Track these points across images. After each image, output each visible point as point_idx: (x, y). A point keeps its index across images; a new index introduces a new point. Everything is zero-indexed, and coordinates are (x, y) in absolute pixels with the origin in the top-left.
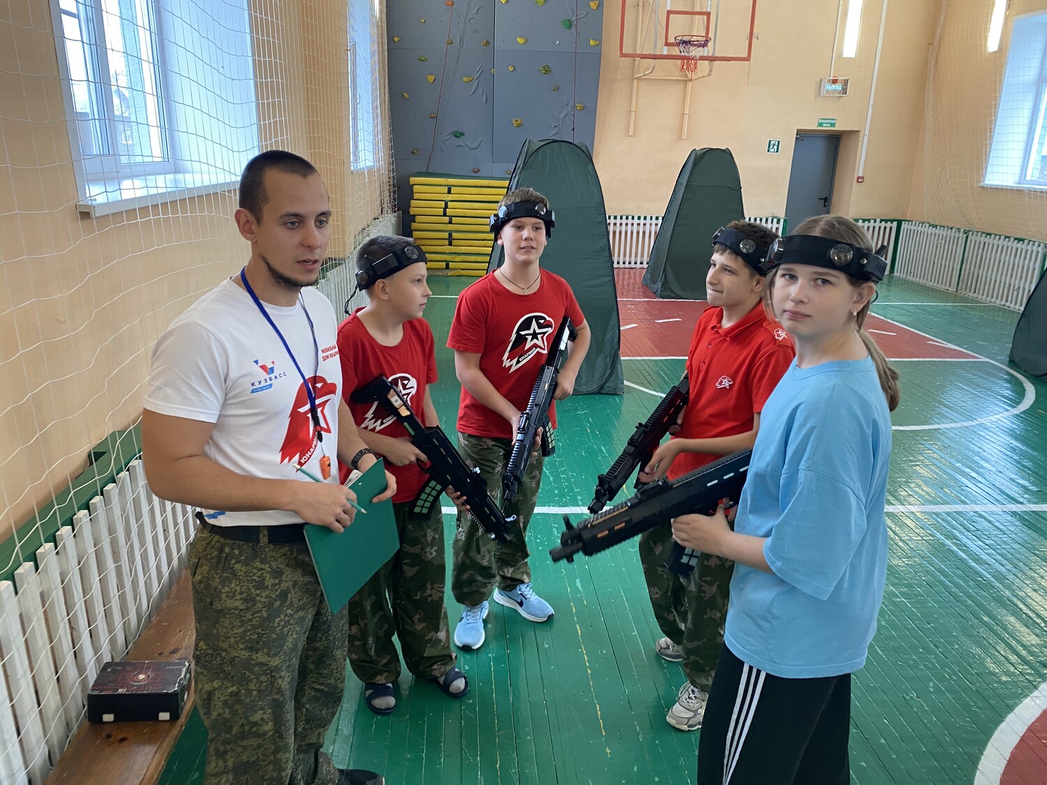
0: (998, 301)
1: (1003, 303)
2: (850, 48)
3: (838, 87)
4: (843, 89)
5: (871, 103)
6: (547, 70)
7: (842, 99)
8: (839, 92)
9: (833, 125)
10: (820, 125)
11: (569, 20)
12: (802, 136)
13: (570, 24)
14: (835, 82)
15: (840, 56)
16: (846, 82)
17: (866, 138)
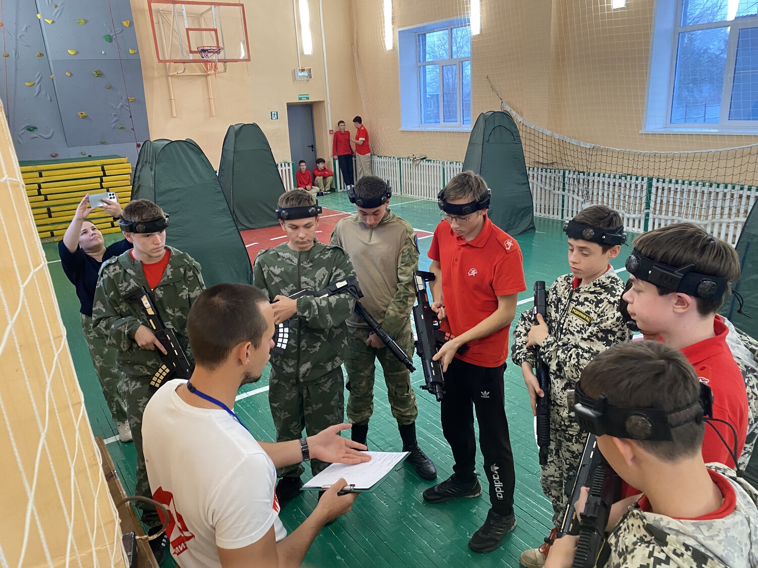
0: (425, 197)
1: (428, 198)
2: (308, 48)
3: (306, 74)
4: (309, 75)
5: (327, 83)
6: (100, 75)
7: (310, 82)
8: (307, 77)
9: (308, 98)
10: (300, 99)
11: (109, 36)
12: (290, 106)
13: (110, 39)
14: (303, 70)
15: (302, 53)
16: (310, 70)
17: (329, 105)
